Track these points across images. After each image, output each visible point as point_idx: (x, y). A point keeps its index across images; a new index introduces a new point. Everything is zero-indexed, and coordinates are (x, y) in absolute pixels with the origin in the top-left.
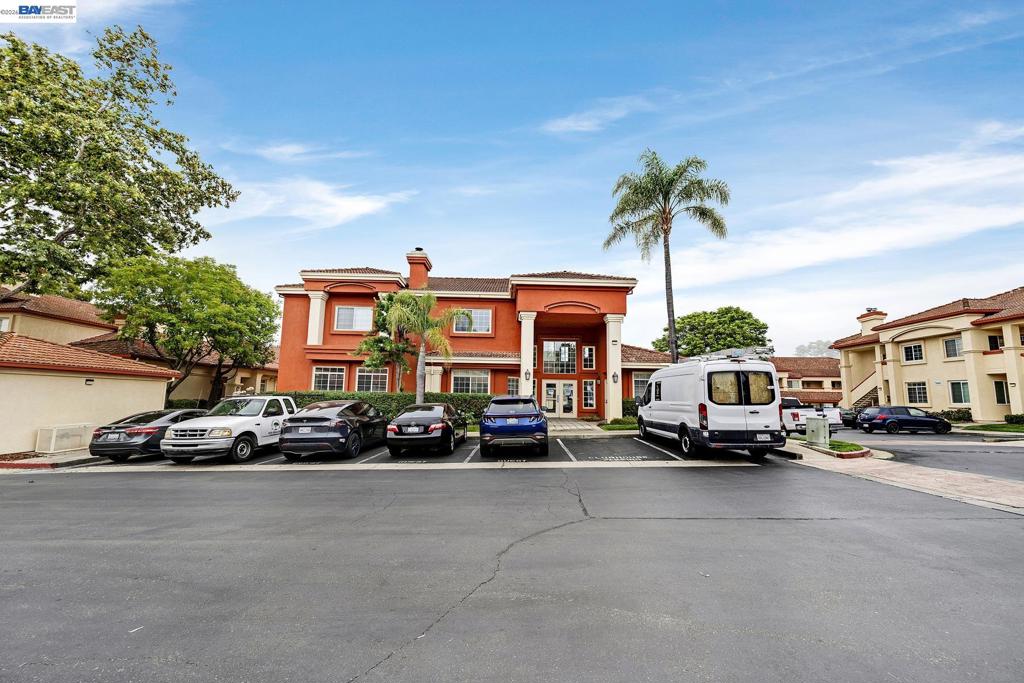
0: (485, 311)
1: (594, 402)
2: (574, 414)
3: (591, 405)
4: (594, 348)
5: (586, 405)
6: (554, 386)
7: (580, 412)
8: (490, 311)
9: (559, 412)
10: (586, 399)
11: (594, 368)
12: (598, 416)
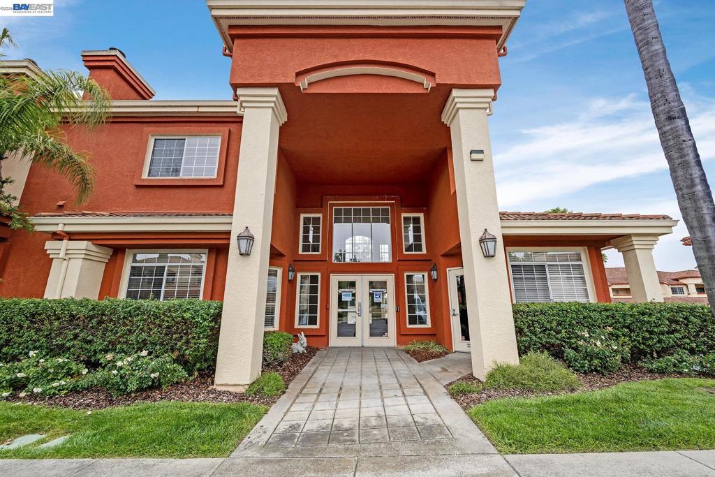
0: (208, 140)
1: (428, 315)
2: (391, 340)
3: (422, 321)
4: (421, 216)
5: (413, 320)
6: (353, 284)
7: (402, 335)
8: (218, 141)
9: (363, 337)
10: (412, 309)
11: (424, 251)
12: (439, 343)
